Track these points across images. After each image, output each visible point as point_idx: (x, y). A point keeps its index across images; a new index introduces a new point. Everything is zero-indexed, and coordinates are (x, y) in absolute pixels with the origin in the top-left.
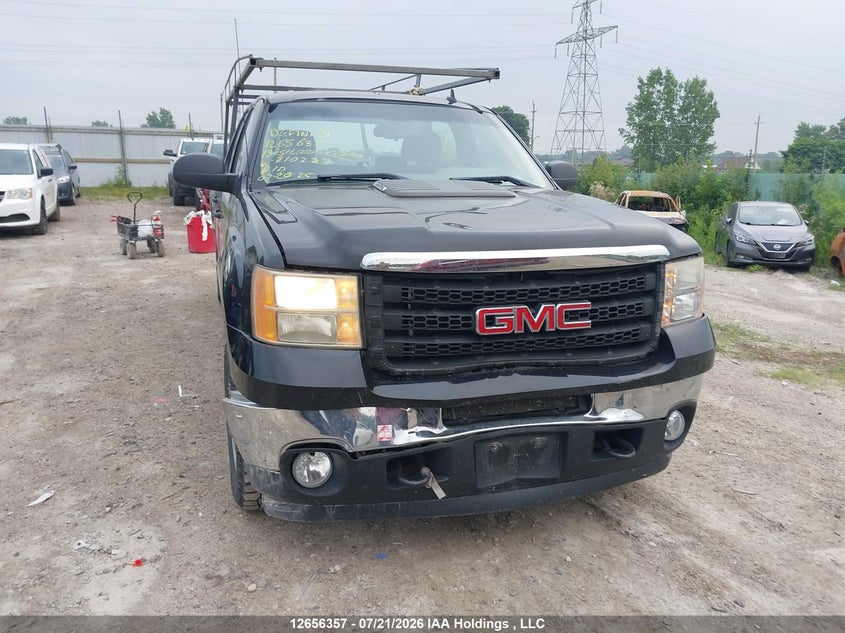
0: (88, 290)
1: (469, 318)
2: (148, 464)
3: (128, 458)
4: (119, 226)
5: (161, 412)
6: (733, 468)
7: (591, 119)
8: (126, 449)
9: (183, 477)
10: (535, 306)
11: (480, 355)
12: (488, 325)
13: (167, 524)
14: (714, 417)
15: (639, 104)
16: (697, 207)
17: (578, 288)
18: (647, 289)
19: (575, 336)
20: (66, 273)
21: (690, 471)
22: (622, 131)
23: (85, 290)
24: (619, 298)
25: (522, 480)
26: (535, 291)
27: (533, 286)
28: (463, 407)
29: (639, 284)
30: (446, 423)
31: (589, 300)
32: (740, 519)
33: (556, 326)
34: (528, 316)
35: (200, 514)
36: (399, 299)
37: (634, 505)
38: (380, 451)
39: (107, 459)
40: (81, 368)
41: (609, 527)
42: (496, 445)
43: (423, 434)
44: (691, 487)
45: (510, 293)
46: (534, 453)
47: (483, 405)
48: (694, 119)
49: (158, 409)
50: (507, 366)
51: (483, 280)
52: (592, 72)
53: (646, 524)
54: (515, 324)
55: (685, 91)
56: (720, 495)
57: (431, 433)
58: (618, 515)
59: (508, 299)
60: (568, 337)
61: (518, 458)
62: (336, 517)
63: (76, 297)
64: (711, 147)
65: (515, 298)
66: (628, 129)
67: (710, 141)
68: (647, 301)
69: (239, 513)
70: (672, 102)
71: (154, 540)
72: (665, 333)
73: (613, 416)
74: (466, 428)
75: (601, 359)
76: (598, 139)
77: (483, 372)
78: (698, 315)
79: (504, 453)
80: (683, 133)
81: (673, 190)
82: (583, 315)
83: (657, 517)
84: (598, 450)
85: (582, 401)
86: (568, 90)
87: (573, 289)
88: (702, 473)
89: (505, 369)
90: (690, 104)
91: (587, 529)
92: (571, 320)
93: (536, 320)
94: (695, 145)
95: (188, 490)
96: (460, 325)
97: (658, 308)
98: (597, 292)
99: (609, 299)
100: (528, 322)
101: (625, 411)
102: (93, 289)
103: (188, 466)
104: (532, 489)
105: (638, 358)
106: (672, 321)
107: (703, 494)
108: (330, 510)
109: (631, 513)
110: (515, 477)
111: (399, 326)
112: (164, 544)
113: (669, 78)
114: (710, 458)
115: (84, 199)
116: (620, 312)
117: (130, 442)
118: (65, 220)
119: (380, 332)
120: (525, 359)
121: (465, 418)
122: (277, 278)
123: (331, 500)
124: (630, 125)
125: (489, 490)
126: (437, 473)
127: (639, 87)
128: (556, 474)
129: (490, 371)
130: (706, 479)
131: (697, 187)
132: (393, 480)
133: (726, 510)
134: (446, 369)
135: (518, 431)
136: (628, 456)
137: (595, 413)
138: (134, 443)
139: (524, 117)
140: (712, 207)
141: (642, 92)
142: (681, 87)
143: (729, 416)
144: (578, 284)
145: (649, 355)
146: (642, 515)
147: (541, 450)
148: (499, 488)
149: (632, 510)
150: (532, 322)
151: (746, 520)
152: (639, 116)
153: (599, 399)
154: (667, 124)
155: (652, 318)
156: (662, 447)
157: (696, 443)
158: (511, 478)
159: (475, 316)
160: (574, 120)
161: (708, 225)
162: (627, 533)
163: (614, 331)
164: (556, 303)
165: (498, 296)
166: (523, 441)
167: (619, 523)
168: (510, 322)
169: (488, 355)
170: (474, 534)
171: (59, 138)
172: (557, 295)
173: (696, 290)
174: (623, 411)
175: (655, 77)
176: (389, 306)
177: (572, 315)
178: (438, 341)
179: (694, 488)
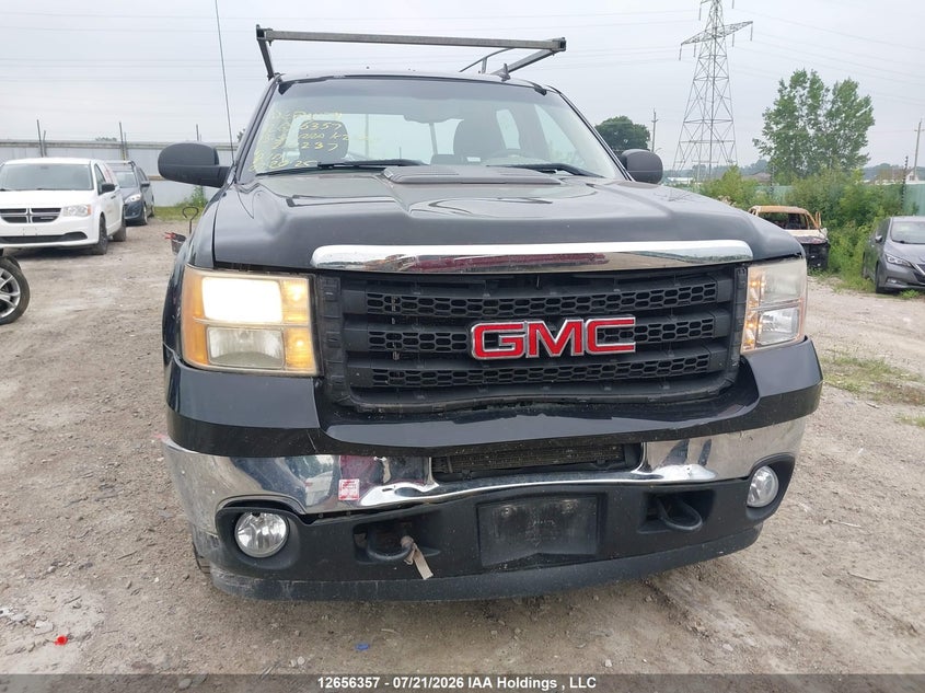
0: (126, 312)
1: (464, 337)
2: (118, 513)
3: (98, 506)
4: (174, 244)
5: (155, 451)
6: (854, 544)
7: (720, 128)
8: (100, 494)
9: (153, 531)
10: (555, 321)
11: (484, 386)
12: (488, 345)
13: (114, 591)
14: (835, 475)
15: (778, 110)
16: (841, 224)
17: (618, 297)
18: (720, 299)
19: (614, 363)
20: (110, 294)
21: (794, 546)
22: (756, 142)
23: (122, 312)
24: (679, 312)
25: (547, 556)
26: (556, 301)
27: (553, 295)
28: (463, 456)
29: (707, 293)
30: (437, 477)
31: (634, 313)
32: (853, 615)
33: (585, 347)
34: (545, 335)
35: (157, 580)
36: (364, 309)
37: (711, 590)
38: (343, 513)
39: (73, 506)
40: (86, 397)
41: (672, 619)
42: (508, 509)
43: (403, 491)
44: (793, 569)
45: (519, 302)
46: (563, 520)
47: (490, 454)
48: (843, 125)
49: (154, 447)
50: (522, 403)
51: (483, 286)
52: (722, 74)
53: (722, 618)
54: (526, 345)
55: (834, 94)
56: (832, 581)
57: (416, 490)
58: (687, 603)
59: (517, 311)
60: (604, 364)
61: (541, 526)
62: (295, 596)
63: (110, 320)
64: (864, 159)
65: (527, 310)
66: (763, 139)
67: (862, 151)
68: (720, 319)
69: (203, 581)
70: (818, 107)
71: (92, 611)
72: (747, 362)
73: (673, 474)
74: (464, 484)
75: (652, 395)
76: (728, 151)
77: (490, 409)
78: (798, 338)
79: (519, 520)
80: (830, 142)
81: (812, 204)
82: (626, 334)
83: (739, 608)
84: (652, 519)
85: (629, 452)
86: (694, 95)
87: (610, 298)
88: (810, 550)
89: (518, 406)
90: (838, 109)
91: (641, 621)
92: (609, 340)
93: (556, 341)
94: (844, 156)
95: (154, 548)
96: (450, 346)
97: (736, 327)
98: (646, 304)
99: (665, 313)
100: (545, 344)
101: (690, 466)
102: (131, 311)
103: (163, 517)
104: (559, 569)
105: (707, 395)
106: (758, 345)
107: (808, 578)
108: (287, 587)
109: (705, 601)
110: (536, 552)
111: (366, 346)
112: (102, 617)
113: (815, 81)
114: (826, 528)
115: (158, 218)
116: (679, 331)
117: (107, 485)
118: (130, 241)
119: (340, 354)
120: (545, 393)
121: (466, 472)
122: (204, 281)
123: (287, 574)
124: (766, 134)
125: (499, 568)
126: (423, 544)
127: (780, 91)
128: (593, 551)
129: (497, 409)
130: (815, 557)
131: (842, 200)
132: (361, 553)
133: (837, 601)
134: (434, 405)
135: (538, 490)
136: (691, 528)
137: (647, 468)
138: (112, 487)
139: (644, 128)
140: (860, 223)
141: (782, 97)
142: (828, 90)
143: (855, 474)
144: (617, 291)
145: (723, 391)
146: (720, 605)
147: (571, 516)
148: (514, 566)
149: (707, 597)
150: (551, 343)
151: (862, 618)
152: (777, 124)
153: (652, 449)
154: (811, 132)
155: (728, 339)
156: (745, 516)
157: (807, 508)
158: (529, 553)
159: (470, 335)
160: (700, 130)
161: (855, 245)
162: (695, 630)
163: (671, 357)
164: (585, 317)
165: (503, 307)
166: (546, 504)
167: (685, 615)
168: (519, 342)
169: (494, 387)
170: (490, 621)
171: (134, 155)
172: (587, 308)
173: (795, 304)
174: (686, 467)
175: (798, 79)
176: (350, 318)
177: (609, 335)
178: (421, 368)
179: (796, 569)
